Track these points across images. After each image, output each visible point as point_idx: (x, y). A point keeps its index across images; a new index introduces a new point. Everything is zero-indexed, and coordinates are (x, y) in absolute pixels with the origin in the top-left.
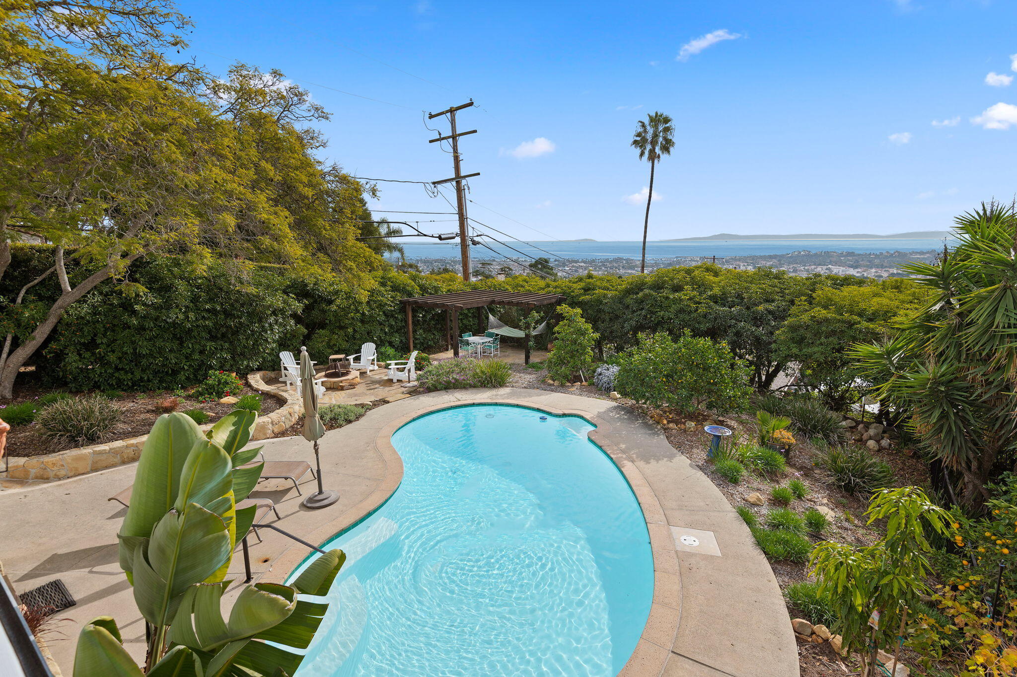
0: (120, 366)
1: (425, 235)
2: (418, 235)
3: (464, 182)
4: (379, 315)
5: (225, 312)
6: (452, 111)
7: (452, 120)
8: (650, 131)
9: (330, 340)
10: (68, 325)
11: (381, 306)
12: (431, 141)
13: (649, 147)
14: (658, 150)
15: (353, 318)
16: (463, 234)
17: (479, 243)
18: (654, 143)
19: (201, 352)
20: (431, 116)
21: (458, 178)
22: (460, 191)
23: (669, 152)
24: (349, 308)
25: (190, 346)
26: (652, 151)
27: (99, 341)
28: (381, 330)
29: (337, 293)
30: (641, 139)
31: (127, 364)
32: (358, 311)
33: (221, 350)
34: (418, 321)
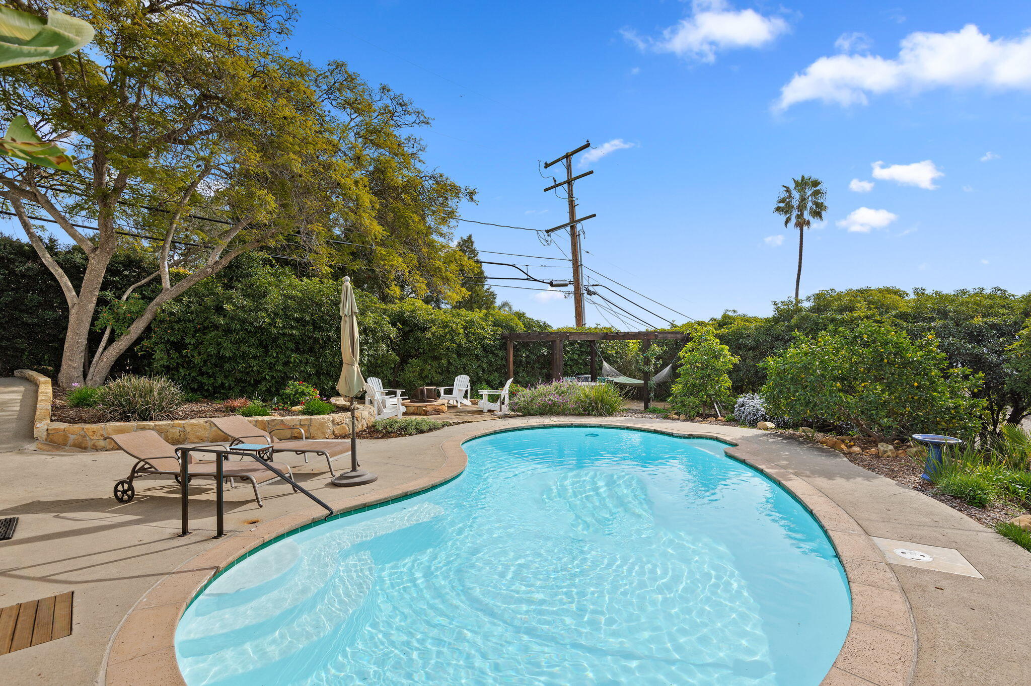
0: (204, 369)
1: (535, 280)
2: (528, 279)
3: (579, 227)
4: (476, 348)
5: (314, 323)
6: (568, 156)
7: (568, 165)
8: (796, 195)
9: (422, 370)
10: (161, 322)
11: (481, 339)
12: (546, 190)
13: (795, 213)
14: (807, 215)
15: (448, 349)
16: (576, 282)
17: (594, 293)
18: (801, 208)
19: (286, 364)
20: (547, 166)
21: (573, 223)
22: (574, 236)
23: (821, 217)
24: (445, 337)
25: (275, 355)
26: (800, 216)
27: (187, 341)
28: (479, 366)
29: (433, 321)
30: (786, 205)
31: (211, 368)
32: (453, 341)
33: (306, 364)
34: (521, 361)
